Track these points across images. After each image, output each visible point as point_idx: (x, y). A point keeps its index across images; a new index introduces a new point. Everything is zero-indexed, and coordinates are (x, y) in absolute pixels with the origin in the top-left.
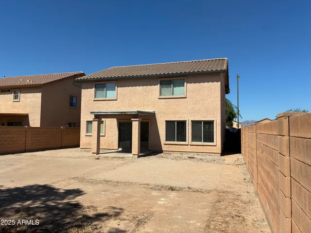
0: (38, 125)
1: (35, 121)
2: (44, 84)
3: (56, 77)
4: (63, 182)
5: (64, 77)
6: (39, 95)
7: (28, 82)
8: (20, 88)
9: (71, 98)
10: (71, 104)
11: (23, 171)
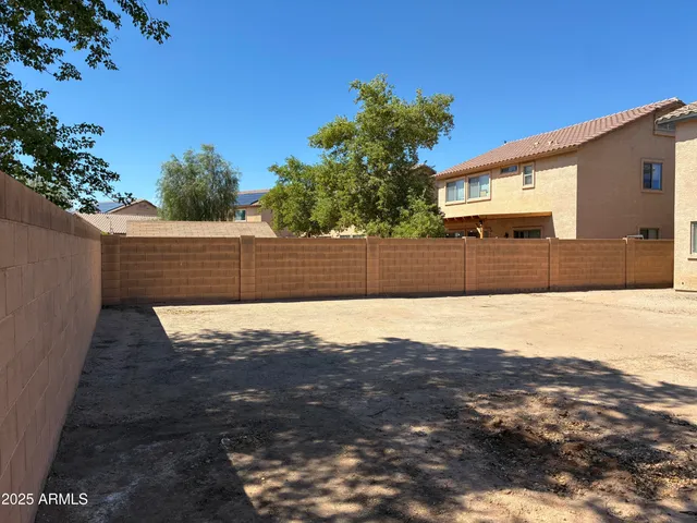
0: (572, 236)
1: (566, 227)
2: (584, 143)
3: (609, 123)
4: (635, 362)
5: (627, 120)
6: (572, 170)
7: (549, 146)
8: (534, 161)
9: (648, 168)
10: (648, 183)
11: (548, 327)
